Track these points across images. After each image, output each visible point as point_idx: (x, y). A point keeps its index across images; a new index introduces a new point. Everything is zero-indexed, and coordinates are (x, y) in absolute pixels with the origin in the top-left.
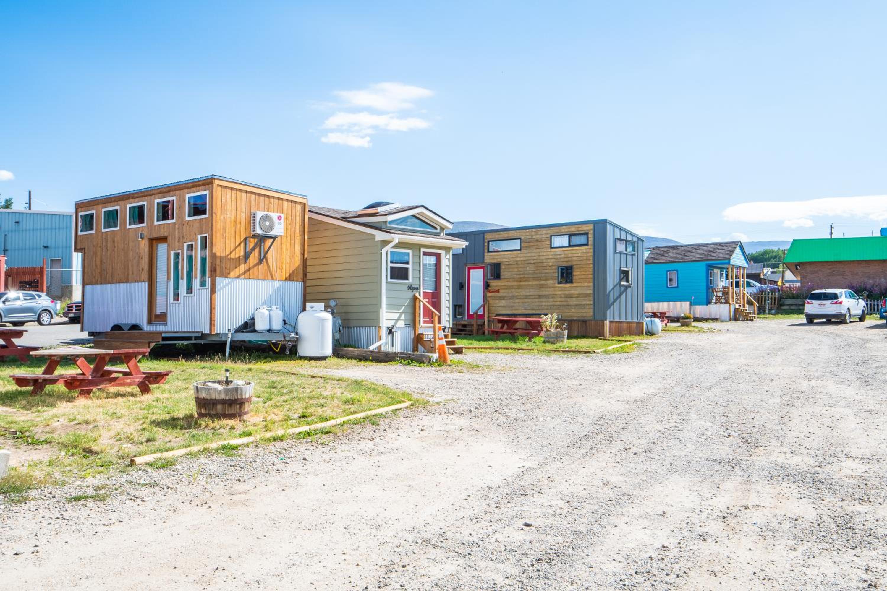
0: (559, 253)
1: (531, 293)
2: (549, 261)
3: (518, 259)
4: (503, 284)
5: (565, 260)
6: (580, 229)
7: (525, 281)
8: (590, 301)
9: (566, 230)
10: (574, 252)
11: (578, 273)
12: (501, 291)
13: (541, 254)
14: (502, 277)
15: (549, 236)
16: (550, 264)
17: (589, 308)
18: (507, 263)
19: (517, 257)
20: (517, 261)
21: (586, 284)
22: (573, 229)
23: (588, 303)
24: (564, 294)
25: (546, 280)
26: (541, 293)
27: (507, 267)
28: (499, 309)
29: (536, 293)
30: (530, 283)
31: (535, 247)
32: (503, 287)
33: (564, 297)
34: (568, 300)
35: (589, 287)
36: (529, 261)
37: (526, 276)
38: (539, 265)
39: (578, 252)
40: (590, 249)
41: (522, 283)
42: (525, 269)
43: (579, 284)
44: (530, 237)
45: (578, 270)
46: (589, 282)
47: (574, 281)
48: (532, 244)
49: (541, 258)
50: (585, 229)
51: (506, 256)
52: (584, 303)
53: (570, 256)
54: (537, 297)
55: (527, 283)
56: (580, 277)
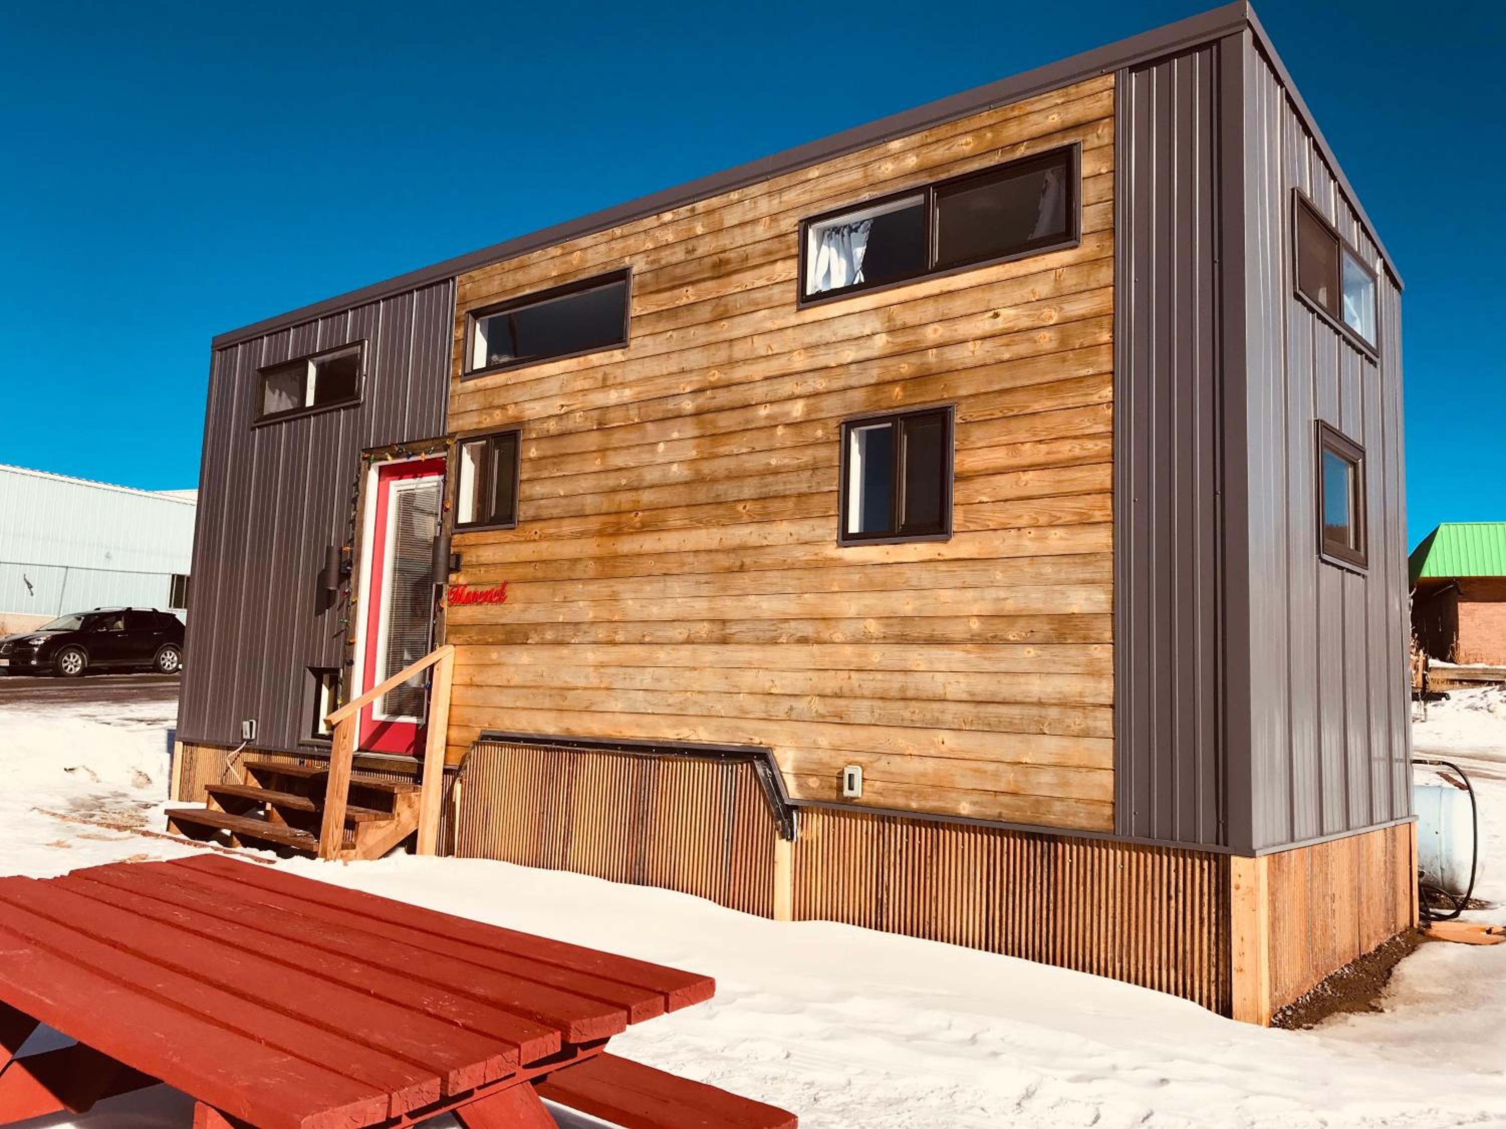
0: (855, 327)
1: (669, 610)
2: (788, 387)
3: (613, 397)
4: (526, 551)
5: (905, 367)
6: (1012, 132)
7: (645, 528)
8: (1094, 673)
9: (911, 161)
10: (958, 306)
11: (999, 457)
12: (513, 592)
13: (740, 350)
14: (524, 511)
15: (789, 223)
16: (797, 410)
17: (1086, 734)
18: (552, 426)
19: (605, 385)
20: (604, 409)
21: (1057, 540)
22: (965, 145)
23: (1071, 686)
24: (886, 619)
25: (766, 518)
26: (730, 607)
27: (548, 448)
28: (505, 699)
29: (701, 607)
30: (670, 541)
31: (705, 312)
32: (529, 571)
33: (885, 640)
34: (916, 657)
35: (1087, 557)
36: (671, 405)
37: (647, 497)
38: (725, 421)
39: (996, 298)
40: (1095, 262)
41: (627, 545)
42: (646, 457)
43: (1002, 544)
44: (679, 254)
45: (995, 433)
46: (1086, 523)
47: (957, 517)
48: (688, 295)
49: (739, 373)
50: (1054, 120)
51: (552, 387)
52: (1036, 687)
53: (933, 334)
54: (703, 629)
55: (649, 543)
56: (1006, 485)
